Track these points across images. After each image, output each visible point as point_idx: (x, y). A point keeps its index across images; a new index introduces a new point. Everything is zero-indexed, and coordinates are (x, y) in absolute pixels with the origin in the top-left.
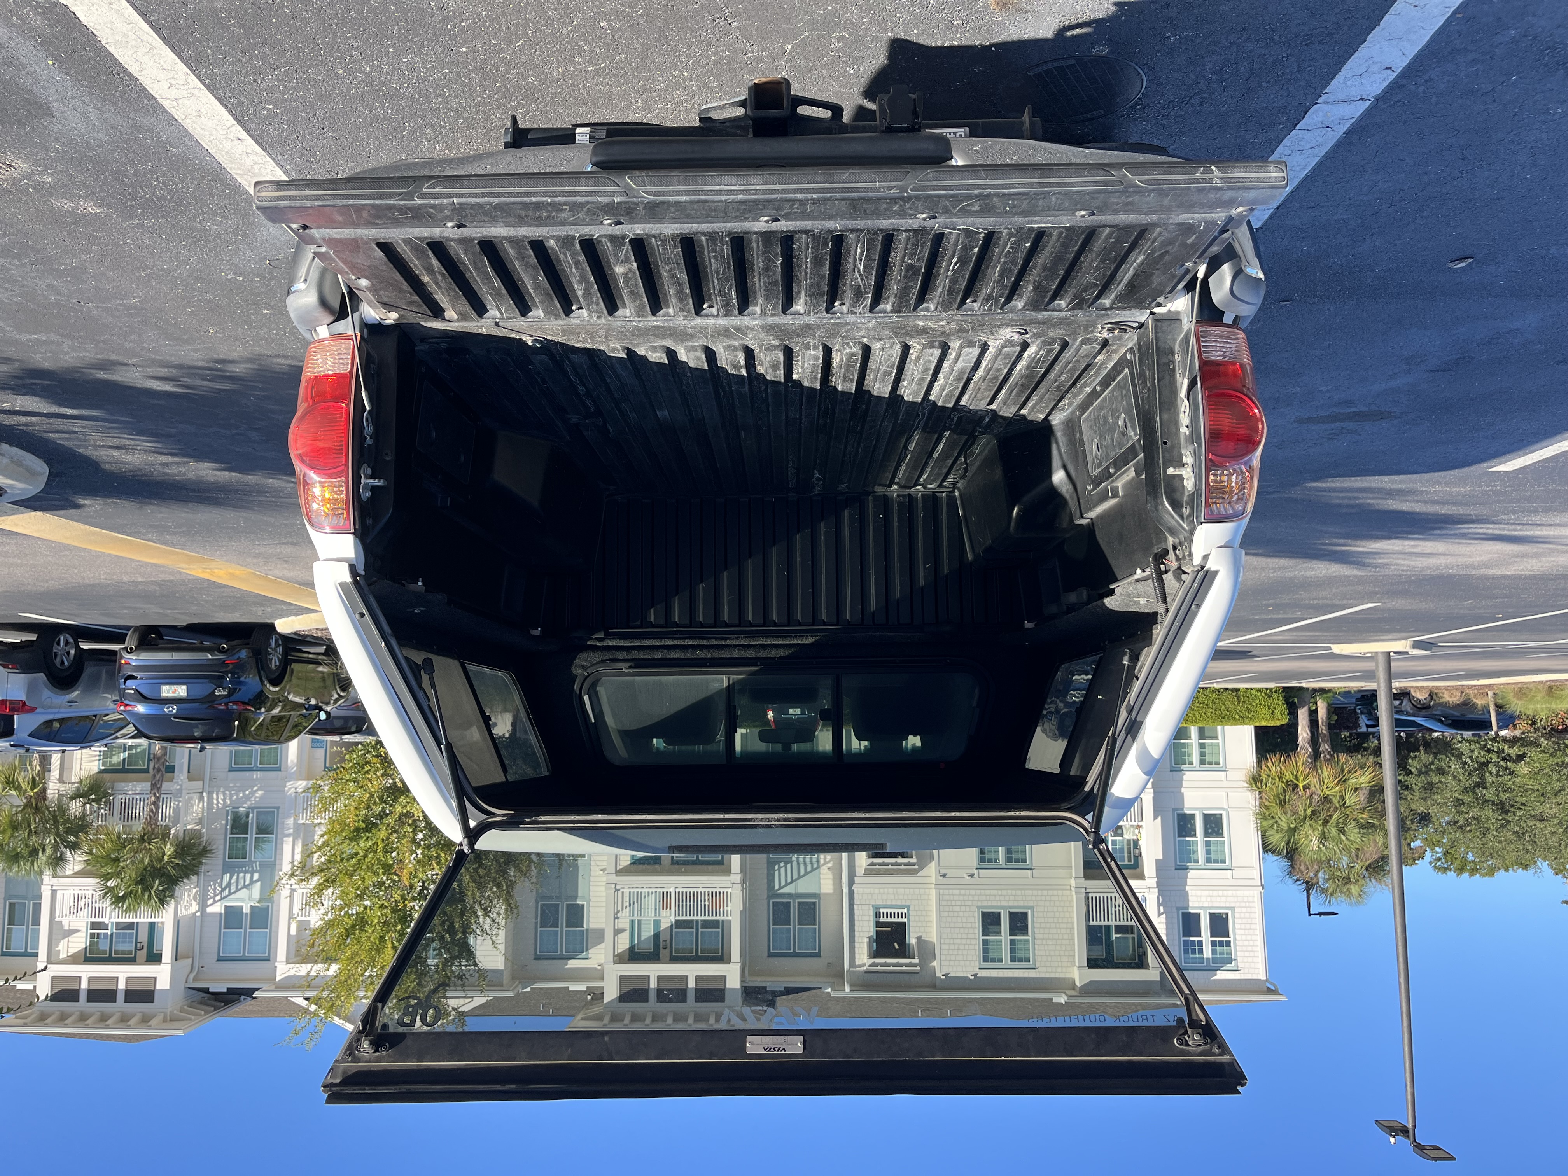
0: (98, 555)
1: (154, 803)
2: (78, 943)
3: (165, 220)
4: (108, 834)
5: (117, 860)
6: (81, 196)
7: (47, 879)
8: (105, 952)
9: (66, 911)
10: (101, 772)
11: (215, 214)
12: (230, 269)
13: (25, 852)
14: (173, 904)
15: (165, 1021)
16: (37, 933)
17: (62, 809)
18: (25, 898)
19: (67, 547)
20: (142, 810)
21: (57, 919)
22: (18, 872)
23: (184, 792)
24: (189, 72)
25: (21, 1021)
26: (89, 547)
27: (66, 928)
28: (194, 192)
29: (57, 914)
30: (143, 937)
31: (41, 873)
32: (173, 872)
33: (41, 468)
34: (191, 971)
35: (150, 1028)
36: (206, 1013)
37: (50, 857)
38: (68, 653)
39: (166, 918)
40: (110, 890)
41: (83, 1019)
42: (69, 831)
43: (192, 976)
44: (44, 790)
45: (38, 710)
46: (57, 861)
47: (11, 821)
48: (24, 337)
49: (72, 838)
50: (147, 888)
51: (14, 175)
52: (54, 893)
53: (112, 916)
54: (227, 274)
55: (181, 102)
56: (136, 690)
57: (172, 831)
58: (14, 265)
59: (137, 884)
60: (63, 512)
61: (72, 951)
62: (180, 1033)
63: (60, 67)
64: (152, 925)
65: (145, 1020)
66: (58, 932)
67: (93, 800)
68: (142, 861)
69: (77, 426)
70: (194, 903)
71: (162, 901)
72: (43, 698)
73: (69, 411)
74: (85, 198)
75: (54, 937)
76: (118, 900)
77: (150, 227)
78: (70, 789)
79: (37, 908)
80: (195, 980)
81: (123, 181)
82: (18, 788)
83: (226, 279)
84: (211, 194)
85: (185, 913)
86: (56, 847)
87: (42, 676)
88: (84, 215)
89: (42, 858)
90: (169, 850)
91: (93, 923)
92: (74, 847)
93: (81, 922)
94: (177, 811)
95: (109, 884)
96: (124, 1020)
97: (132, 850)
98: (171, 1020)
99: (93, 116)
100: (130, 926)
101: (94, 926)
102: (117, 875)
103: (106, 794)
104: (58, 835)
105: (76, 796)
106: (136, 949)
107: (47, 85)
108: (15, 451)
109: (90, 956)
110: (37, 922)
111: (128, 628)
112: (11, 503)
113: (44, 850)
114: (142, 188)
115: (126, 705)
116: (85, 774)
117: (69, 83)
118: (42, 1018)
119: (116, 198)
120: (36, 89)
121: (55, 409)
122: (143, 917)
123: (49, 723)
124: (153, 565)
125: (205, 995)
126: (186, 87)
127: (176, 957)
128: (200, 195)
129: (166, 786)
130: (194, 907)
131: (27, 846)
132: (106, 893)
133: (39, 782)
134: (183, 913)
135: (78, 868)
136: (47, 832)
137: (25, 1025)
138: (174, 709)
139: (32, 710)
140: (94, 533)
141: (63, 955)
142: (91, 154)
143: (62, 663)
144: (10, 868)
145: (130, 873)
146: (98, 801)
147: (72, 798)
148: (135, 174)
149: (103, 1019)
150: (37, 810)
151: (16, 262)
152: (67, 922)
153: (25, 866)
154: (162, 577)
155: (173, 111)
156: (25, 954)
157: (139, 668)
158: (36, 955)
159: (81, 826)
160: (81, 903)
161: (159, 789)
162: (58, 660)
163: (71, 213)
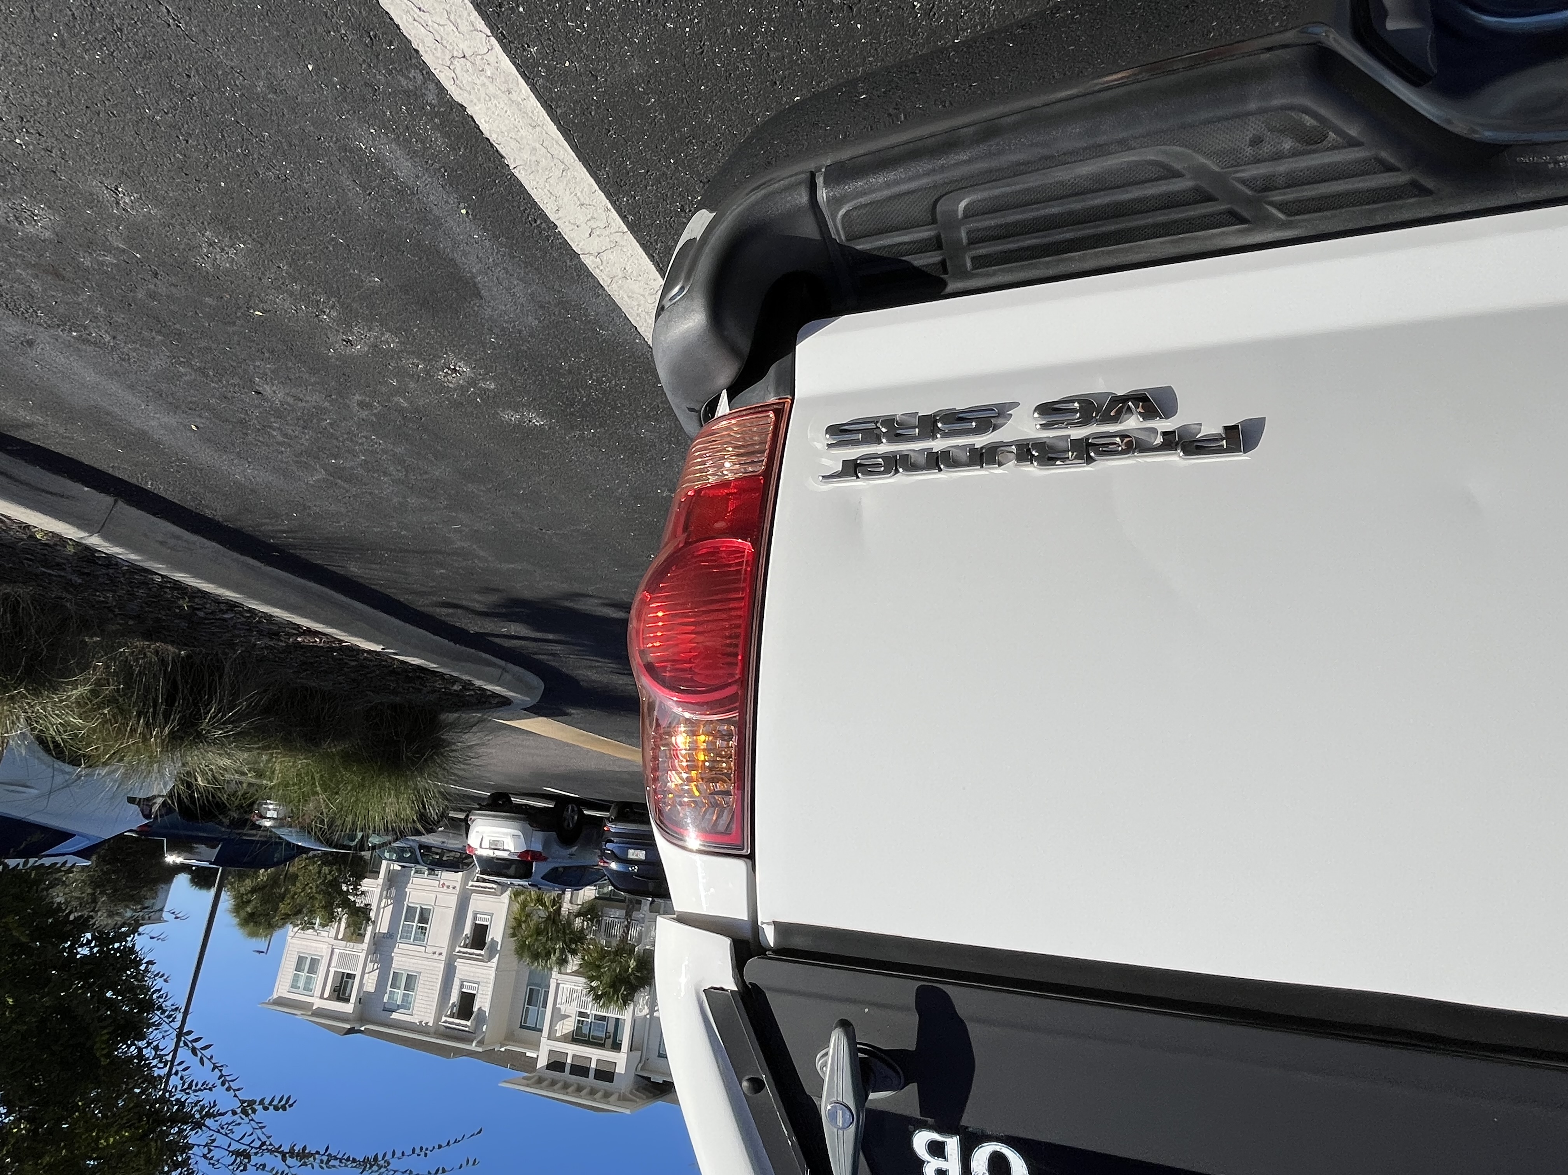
0: (588, 751)
1: (626, 926)
2: (568, 1026)
3: (602, 430)
4: (595, 945)
5: (599, 967)
6: (524, 405)
7: (555, 974)
8: (585, 1036)
9: (564, 1001)
10: (596, 898)
11: (648, 418)
12: (665, 485)
13: (543, 953)
14: (632, 1005)
15: (619, 1099)
16: (544, 1013)
17: (569, 923)
18: (539, 986)
19: (568, 745)
20: (617, 931)
21: (558, 1006)
22: (537, 967)
23: (646, 920)
24: (610, 206)
25: (526, 1082)
26: (582, 745)
27: (563, 1013)
28: (627, 390)
29: (558, 1001)
30: (611, 1029)
31: (551, 969)
32: (633, 981)
33: (538, 684)
34: (640, 1062)
35: (608, 1103)
36: (648, 1098)
37: (558, 958)
38: (573, 817)
39: (627, 1016)
40: (592, 989)
41: (566, 1086)
42: (572, 941)
43: (640, 1065)
44: (560, 907)
45: (550, 859)
46: (563, 962)
47: (537, 929)
48: (506, 566)
49: (574, 946)
50: (616, 991)
51: (461, 382)
52: (558, 985)
53: (593, 1010)
54: (662, 492)
55: (604, 256)
56: (612, 851)
57: (636, 949)
58: (482, 491)
59: (610, 987)
60: (559, 718)
61: (565, 1032)
62: (628, 1112)
63: (475, 217)
64: (617, 1020)
65: (607, 1095)
66: (558, 1016)
67: (589, 919)
68: (615, 970)
69: (557, 648)
70: (646, 1007)
71: (625, 1003)
72: (553, 850)
73: (551, 637)
74: (528, 406)
75: (554, 1019)
76: (597, 998)
77: (589, 439)
78: (575, 908)
79: (547, 993)
80: (642, 1069)
81: (559, 382)
82: (543, 904)
83: (663, 498)
84: (643, 391)
85: (640, 1014)
86: (562, 951)
87: (554, 834)
88: (530, 427)
89: (554, 958)
90: (632, 964)
91: (580, 1012)
92: (574, 952)
93: (572, 1010)
94: (640, 934)
95: (592, 984)
96: (593, 1092)
97: (610, 960)
98: (623, 1098)
99: (519, 290)
100: (603, 1018)
101: (581, 1014)
102: (597, 978)
103: (597, 916)
104: (564, 942)
105: (578, 915)
106: (606, 1038)
107: (467, 248)
108: (517, 669)
109: (577, 1038)
110: (545, 1006)
111: (612, 802)
112: (525, 709)
113: (554, 954)
114: (578, 391)
115: (605, 862)
116: (587, 899)
117: (487, 243)
118: (540, 1081)
119: (557, 406)
120: (457, 256)
121: (539, 635)
122: (612, 1013)
123: (555, 869)
124: (625, 760)
125: (647, 1082)
126: (607, 232)
127: (631, 1049)
128: (633, 394)
129: (635, 914)
130: (646, 1011)
131: (545, 948)
132: (590, 991)
133: (557, 902)
134: (639, 1014)
135: (575, 968)
136: (558, 939)
137: (527, 1086)
138: (636, 868)
139: (545, 859)
140: (583, 735)
141: (558, 1035)
142: (525, 348)
143: (569, 825)
144: (532, 963)
145: (606, 979)
146: (591, 920)
147: (576, 916)
148: (570, 372)
149: (579, 1089)
150: (554, 922)
151: (483, 488)
152: (564, 1009)
153: (542, 963)
154: (631, 769)
155: (596, 273)
156: (534, 1029)
157: (617, 835)
158: (541, 1030)
159: (579, 937)
160: (574, 996)
161: (630, 916)
162: (566, 824)
163: (519, 426)
